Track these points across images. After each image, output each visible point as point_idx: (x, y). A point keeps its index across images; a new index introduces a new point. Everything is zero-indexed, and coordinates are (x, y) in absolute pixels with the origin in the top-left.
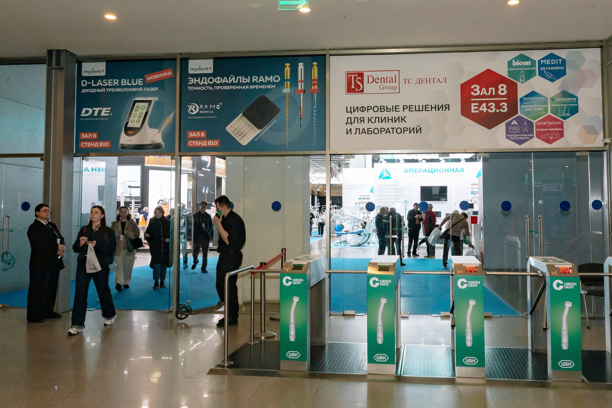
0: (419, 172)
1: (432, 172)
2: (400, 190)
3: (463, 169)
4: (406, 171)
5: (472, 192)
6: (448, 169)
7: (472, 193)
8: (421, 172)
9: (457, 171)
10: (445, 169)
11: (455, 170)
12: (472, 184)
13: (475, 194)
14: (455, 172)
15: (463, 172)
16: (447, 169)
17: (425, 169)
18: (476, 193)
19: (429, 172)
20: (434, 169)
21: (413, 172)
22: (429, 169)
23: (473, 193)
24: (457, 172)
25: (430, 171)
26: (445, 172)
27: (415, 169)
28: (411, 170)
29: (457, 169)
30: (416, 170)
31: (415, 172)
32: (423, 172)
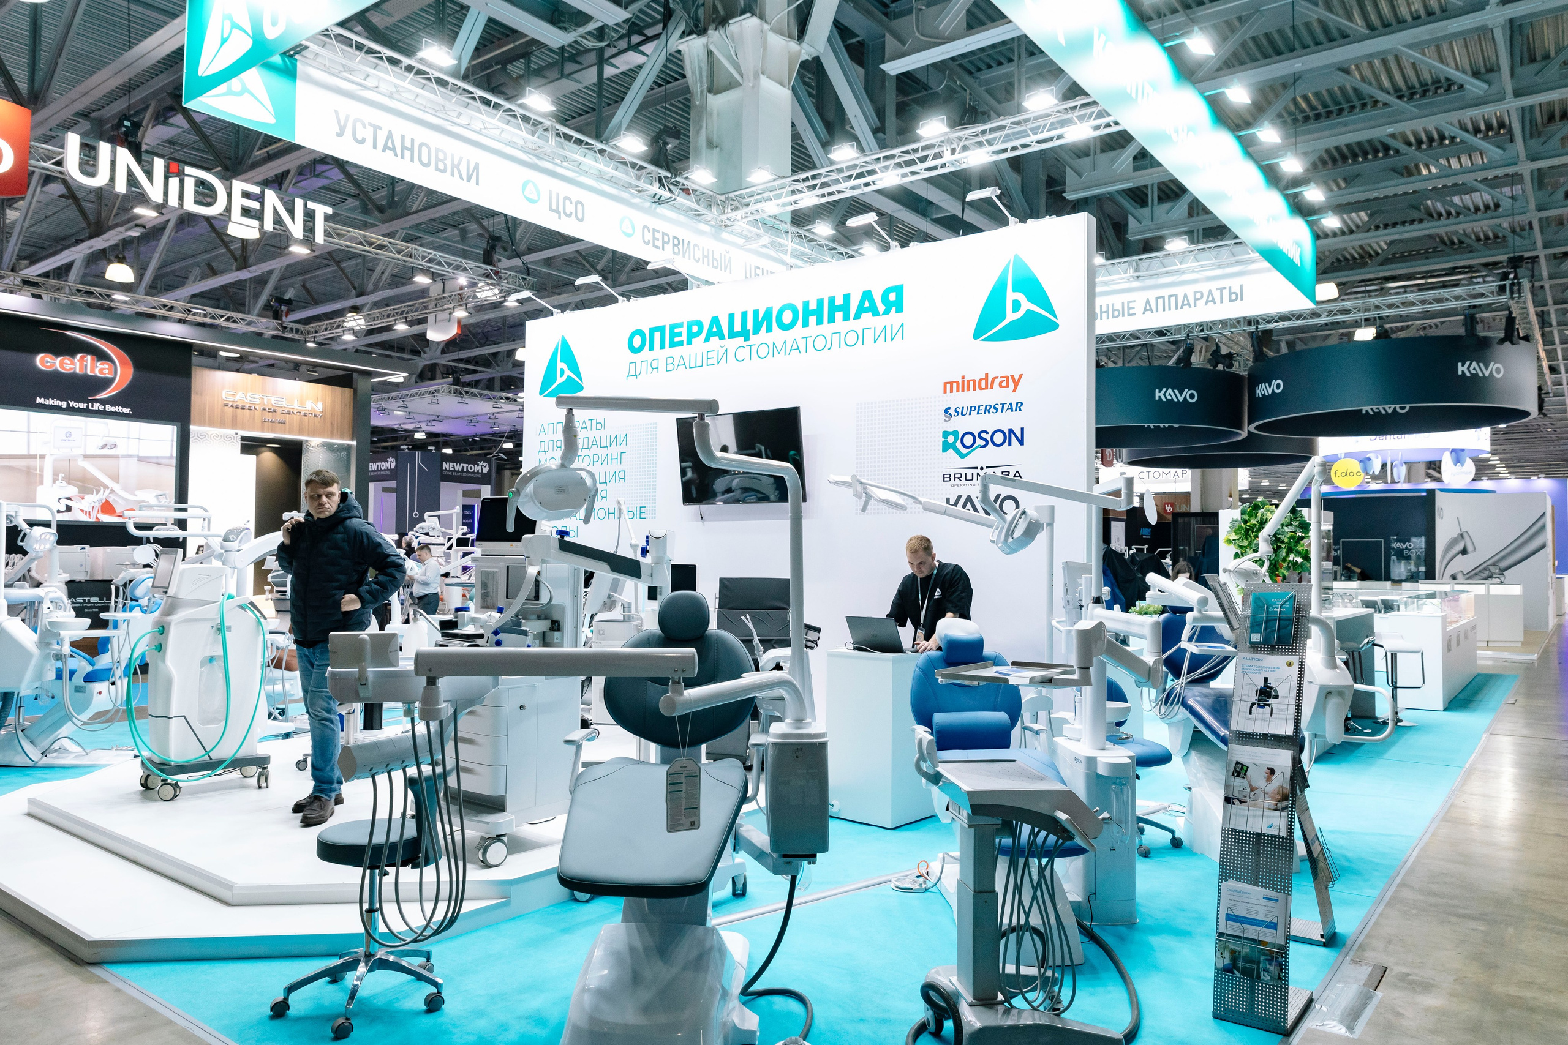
0: (689, 343)
1: (745, 334)
2: (614, 450)
3: (899, 290)
4: (637, 341)
5: (946, 434)
6: (820, 302)
7: (946, 447)
8: (698, 341)
9: (866, 310)
10: (806, 304)
11: (853, 312)
12: (949, 386)
13: (964, 451)
14: (857, 316)
15: (900, 310)
16: (813, 306)
17: (715, 320)
18: (968, 440)
19: (733, 334)
20: (756, 312)
21: (662, 347)
22: (732, 317)
23: (953, 446)
24: (867, 317)
25: (738, 327)
26: (806, 324)
27: (673, 327)
28: (657, 335)
29: (867, 295)
30: (677, 330)
31: (673, 344)
32: (707, 340)
